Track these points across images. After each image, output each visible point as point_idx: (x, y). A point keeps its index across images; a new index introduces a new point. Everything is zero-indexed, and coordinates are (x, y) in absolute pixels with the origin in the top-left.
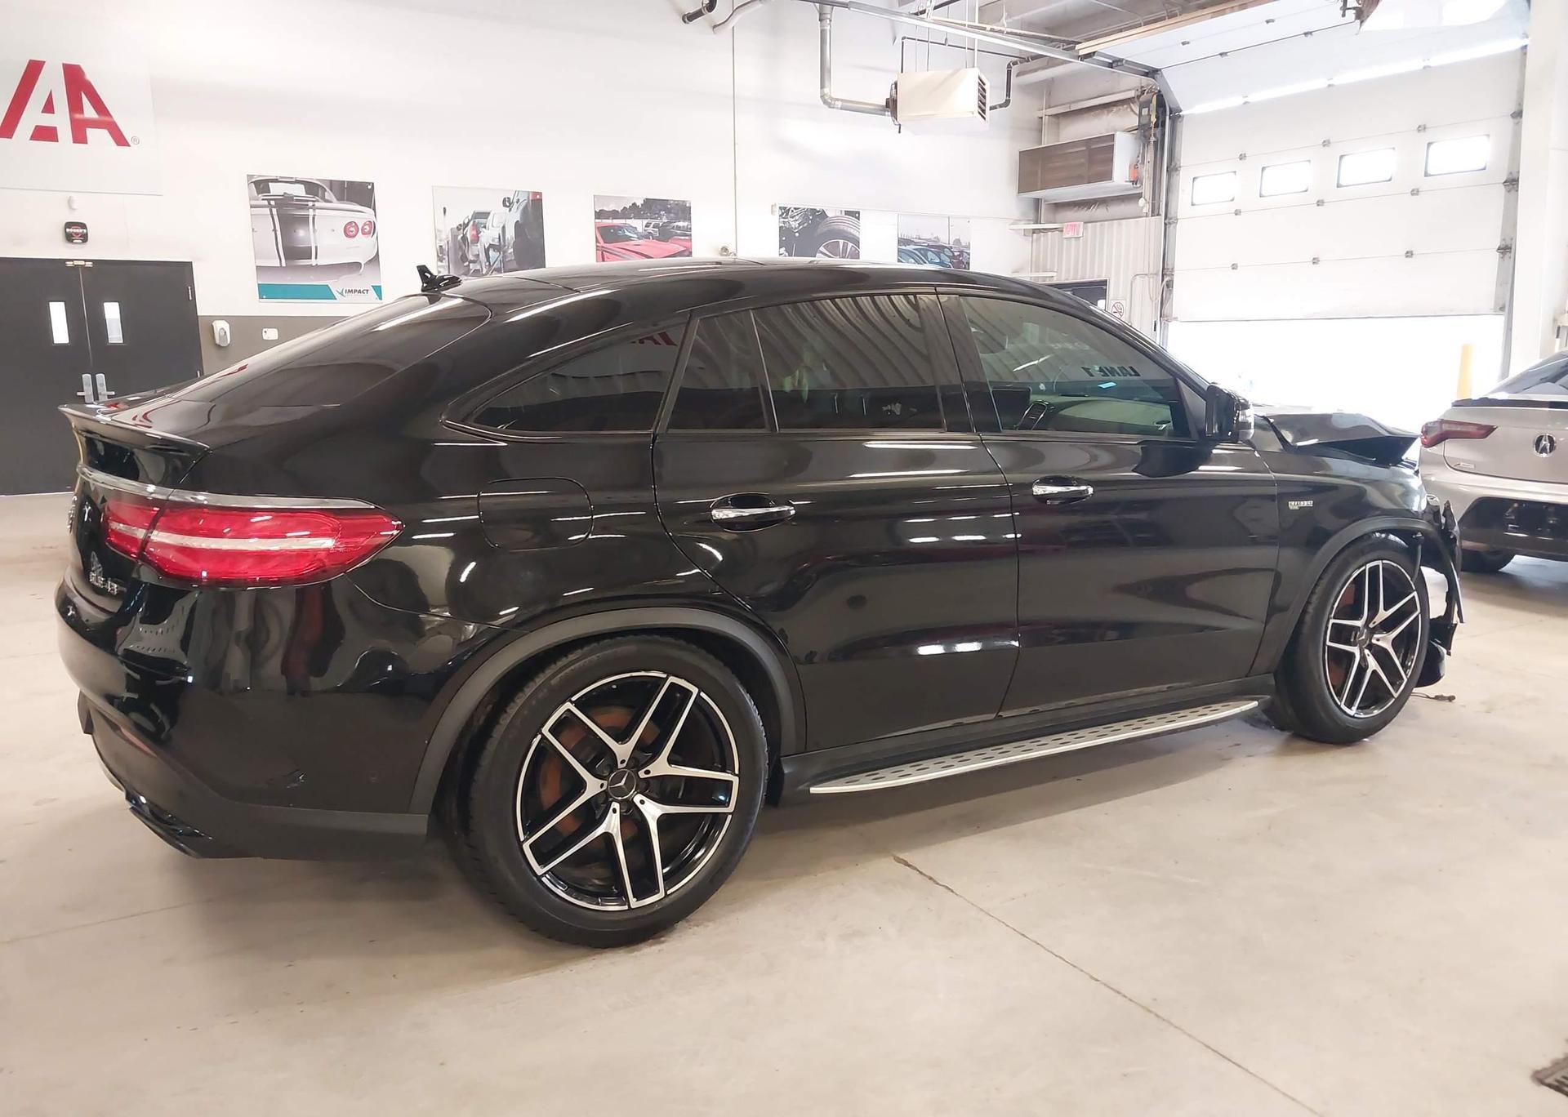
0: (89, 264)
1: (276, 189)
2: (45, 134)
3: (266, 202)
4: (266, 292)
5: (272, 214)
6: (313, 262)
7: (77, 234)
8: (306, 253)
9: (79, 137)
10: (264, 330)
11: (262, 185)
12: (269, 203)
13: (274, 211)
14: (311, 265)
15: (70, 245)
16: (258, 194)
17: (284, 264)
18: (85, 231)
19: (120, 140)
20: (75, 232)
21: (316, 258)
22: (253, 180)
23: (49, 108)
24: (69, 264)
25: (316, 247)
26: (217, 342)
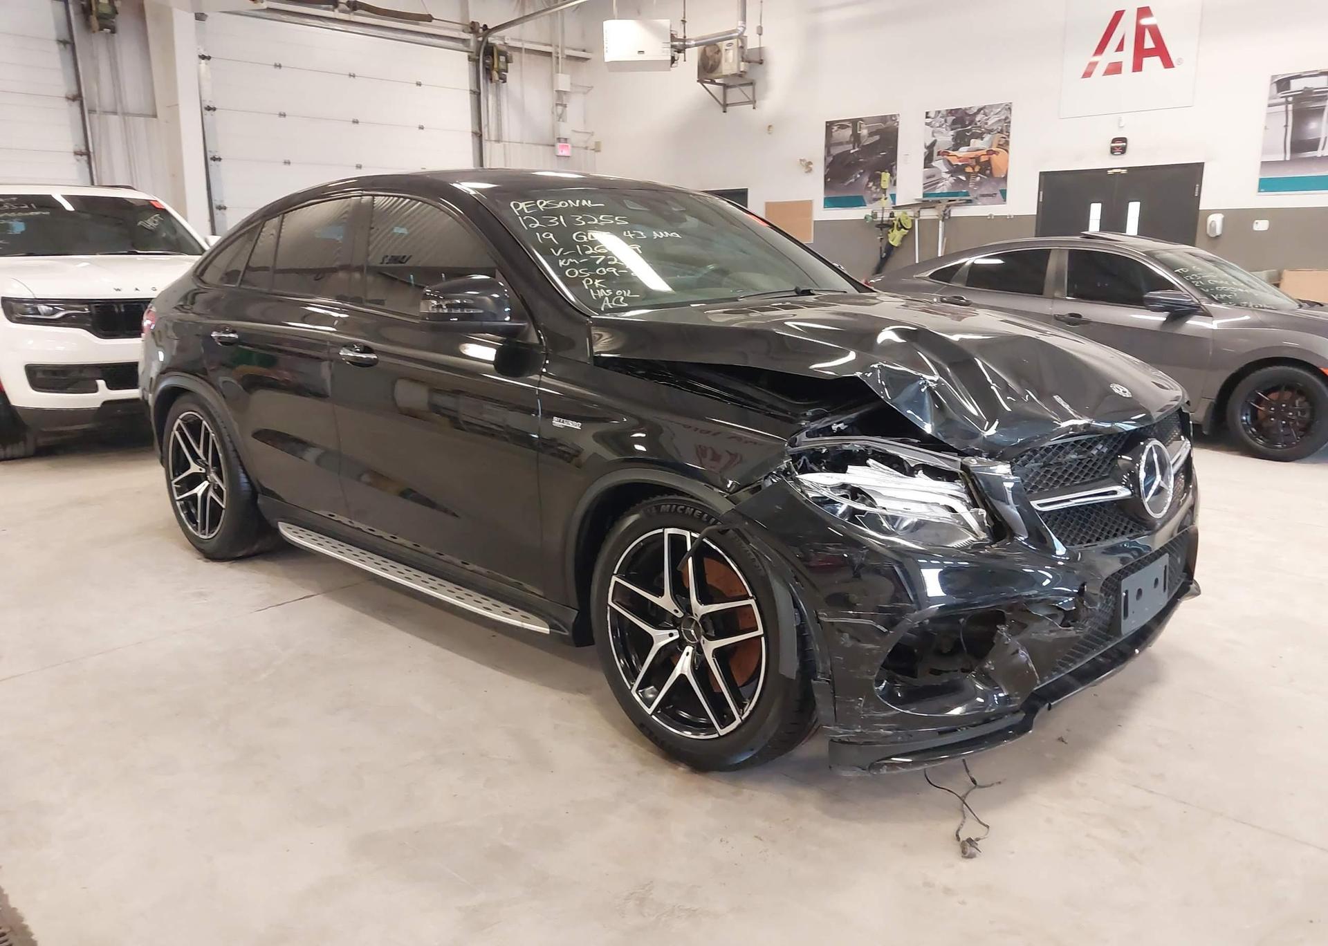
0: (1124, 171)
1: (1296, 85)
2: (1115, 69)
3: (1284, 100)
4: (1266, 185)
5: (1287, 111)
6: (1319, 153)
7: (1118, 147)
8: (1314, 145)
9: (1137, 67)
10: (1256, 221)
11: (1283, 84)
12: (1287, 100)
13: (1290, 107)
14: (1315, 157)
15: (1113, 156)
16: (1278, 92)
17: (1288, 159)
18: (1124, 144)
19: (1168, 63)
20: (1119, 146)
21: (1323, 149)
22: (1276, 80)
23: (1120, 48)
24: (1110, 172)
25: (1326, 138)
26: (1208, 232)
